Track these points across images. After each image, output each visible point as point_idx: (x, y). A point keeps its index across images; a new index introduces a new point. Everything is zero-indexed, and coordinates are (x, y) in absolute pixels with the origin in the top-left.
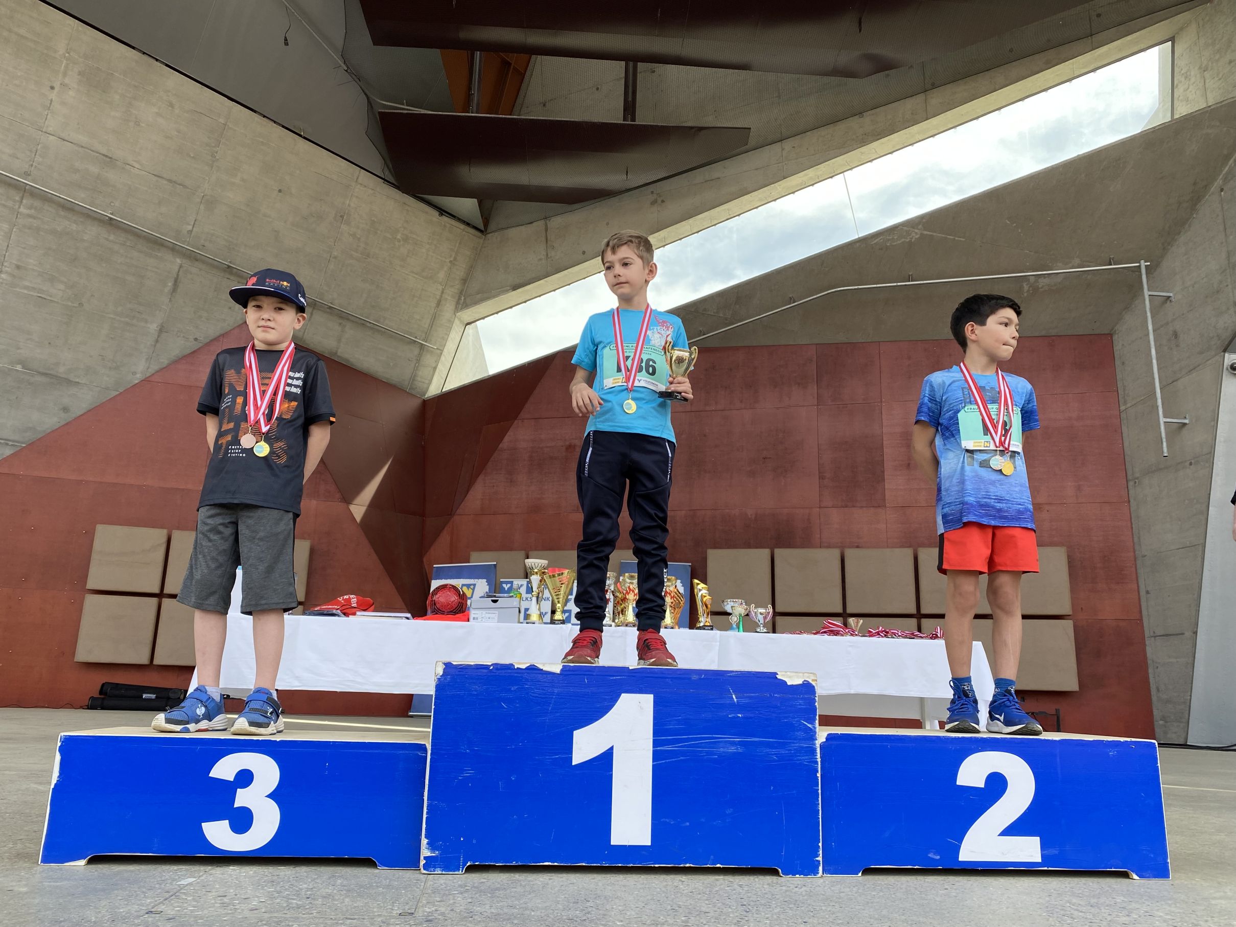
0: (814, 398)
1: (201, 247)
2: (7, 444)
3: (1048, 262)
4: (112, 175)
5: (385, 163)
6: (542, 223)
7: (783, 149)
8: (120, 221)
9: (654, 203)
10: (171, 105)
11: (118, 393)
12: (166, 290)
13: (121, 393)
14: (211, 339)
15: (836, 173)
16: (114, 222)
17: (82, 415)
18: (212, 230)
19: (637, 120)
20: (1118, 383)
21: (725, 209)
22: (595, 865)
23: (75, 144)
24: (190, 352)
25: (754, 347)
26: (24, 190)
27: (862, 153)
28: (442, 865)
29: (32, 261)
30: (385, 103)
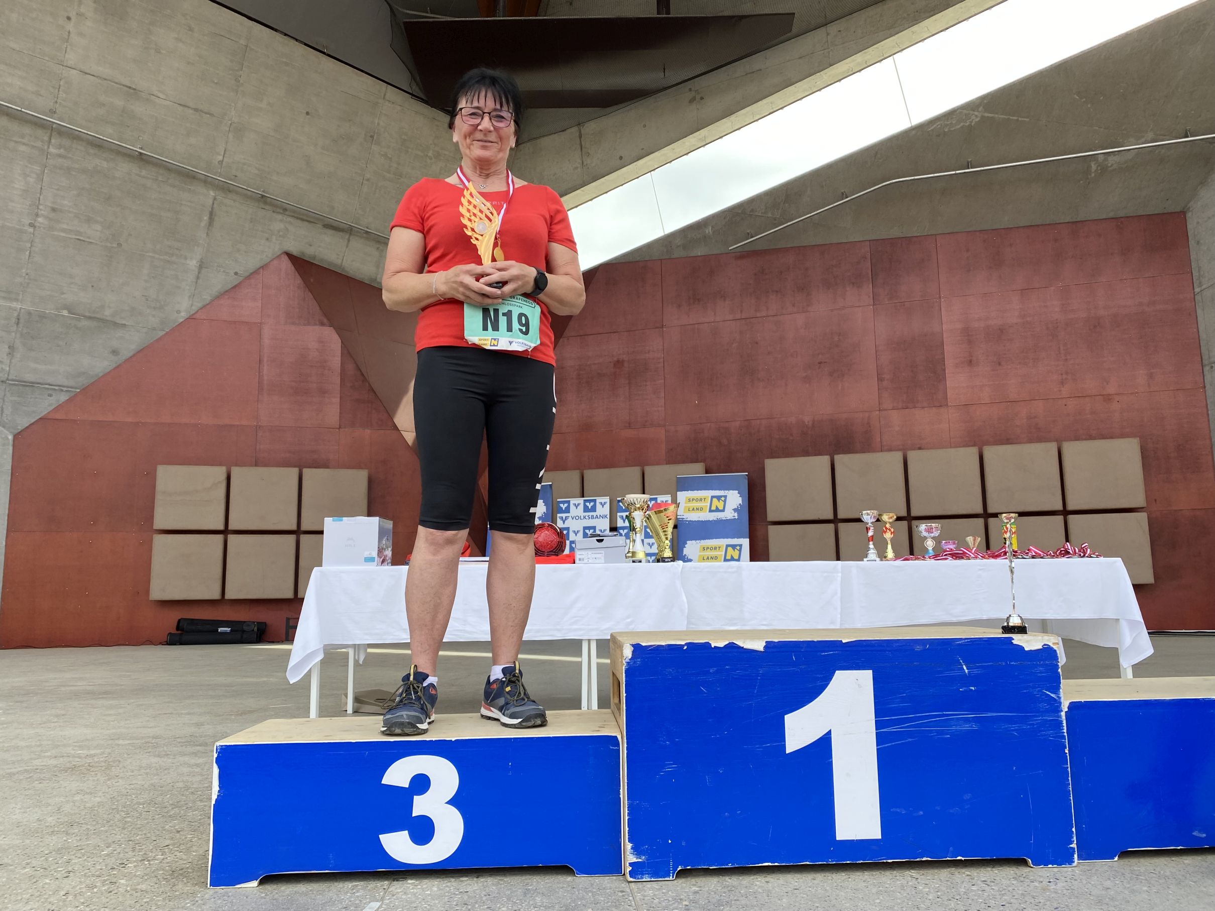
0: (869, 297)
1: (233, 177)
2: (62, 390)
3: (1119, 138)
4: (138, 108)
5: (413, 77)
6: (575, 129)
7: (828, 34)
8: (150, 156)
9: (692, 101)
10: (191, 29)
11: (164, 332)
12: (203, 224)
13: (167, 333)
14: (251, 271)
15: (885, 56)
16: (144, 157)
17: (131, 357)
18: (244, 159)
19: (671, 12)
20: (1192, 264)
21: (768, 103)
22: (820, 863)
23: (97, 77)
24: (232, 286)
25: (805, 247)
26: (51, 130)
27: (913, 33)
28: (650, 871)
29: (66, 202)
30: (408, 12)
